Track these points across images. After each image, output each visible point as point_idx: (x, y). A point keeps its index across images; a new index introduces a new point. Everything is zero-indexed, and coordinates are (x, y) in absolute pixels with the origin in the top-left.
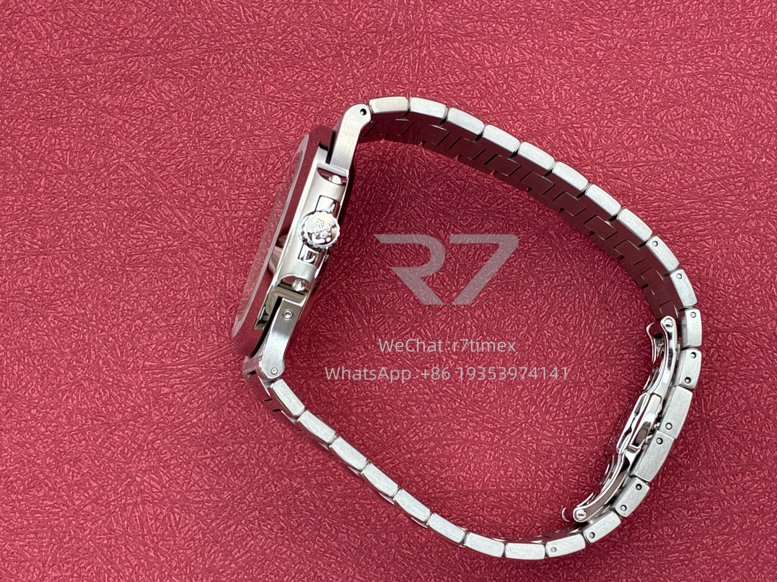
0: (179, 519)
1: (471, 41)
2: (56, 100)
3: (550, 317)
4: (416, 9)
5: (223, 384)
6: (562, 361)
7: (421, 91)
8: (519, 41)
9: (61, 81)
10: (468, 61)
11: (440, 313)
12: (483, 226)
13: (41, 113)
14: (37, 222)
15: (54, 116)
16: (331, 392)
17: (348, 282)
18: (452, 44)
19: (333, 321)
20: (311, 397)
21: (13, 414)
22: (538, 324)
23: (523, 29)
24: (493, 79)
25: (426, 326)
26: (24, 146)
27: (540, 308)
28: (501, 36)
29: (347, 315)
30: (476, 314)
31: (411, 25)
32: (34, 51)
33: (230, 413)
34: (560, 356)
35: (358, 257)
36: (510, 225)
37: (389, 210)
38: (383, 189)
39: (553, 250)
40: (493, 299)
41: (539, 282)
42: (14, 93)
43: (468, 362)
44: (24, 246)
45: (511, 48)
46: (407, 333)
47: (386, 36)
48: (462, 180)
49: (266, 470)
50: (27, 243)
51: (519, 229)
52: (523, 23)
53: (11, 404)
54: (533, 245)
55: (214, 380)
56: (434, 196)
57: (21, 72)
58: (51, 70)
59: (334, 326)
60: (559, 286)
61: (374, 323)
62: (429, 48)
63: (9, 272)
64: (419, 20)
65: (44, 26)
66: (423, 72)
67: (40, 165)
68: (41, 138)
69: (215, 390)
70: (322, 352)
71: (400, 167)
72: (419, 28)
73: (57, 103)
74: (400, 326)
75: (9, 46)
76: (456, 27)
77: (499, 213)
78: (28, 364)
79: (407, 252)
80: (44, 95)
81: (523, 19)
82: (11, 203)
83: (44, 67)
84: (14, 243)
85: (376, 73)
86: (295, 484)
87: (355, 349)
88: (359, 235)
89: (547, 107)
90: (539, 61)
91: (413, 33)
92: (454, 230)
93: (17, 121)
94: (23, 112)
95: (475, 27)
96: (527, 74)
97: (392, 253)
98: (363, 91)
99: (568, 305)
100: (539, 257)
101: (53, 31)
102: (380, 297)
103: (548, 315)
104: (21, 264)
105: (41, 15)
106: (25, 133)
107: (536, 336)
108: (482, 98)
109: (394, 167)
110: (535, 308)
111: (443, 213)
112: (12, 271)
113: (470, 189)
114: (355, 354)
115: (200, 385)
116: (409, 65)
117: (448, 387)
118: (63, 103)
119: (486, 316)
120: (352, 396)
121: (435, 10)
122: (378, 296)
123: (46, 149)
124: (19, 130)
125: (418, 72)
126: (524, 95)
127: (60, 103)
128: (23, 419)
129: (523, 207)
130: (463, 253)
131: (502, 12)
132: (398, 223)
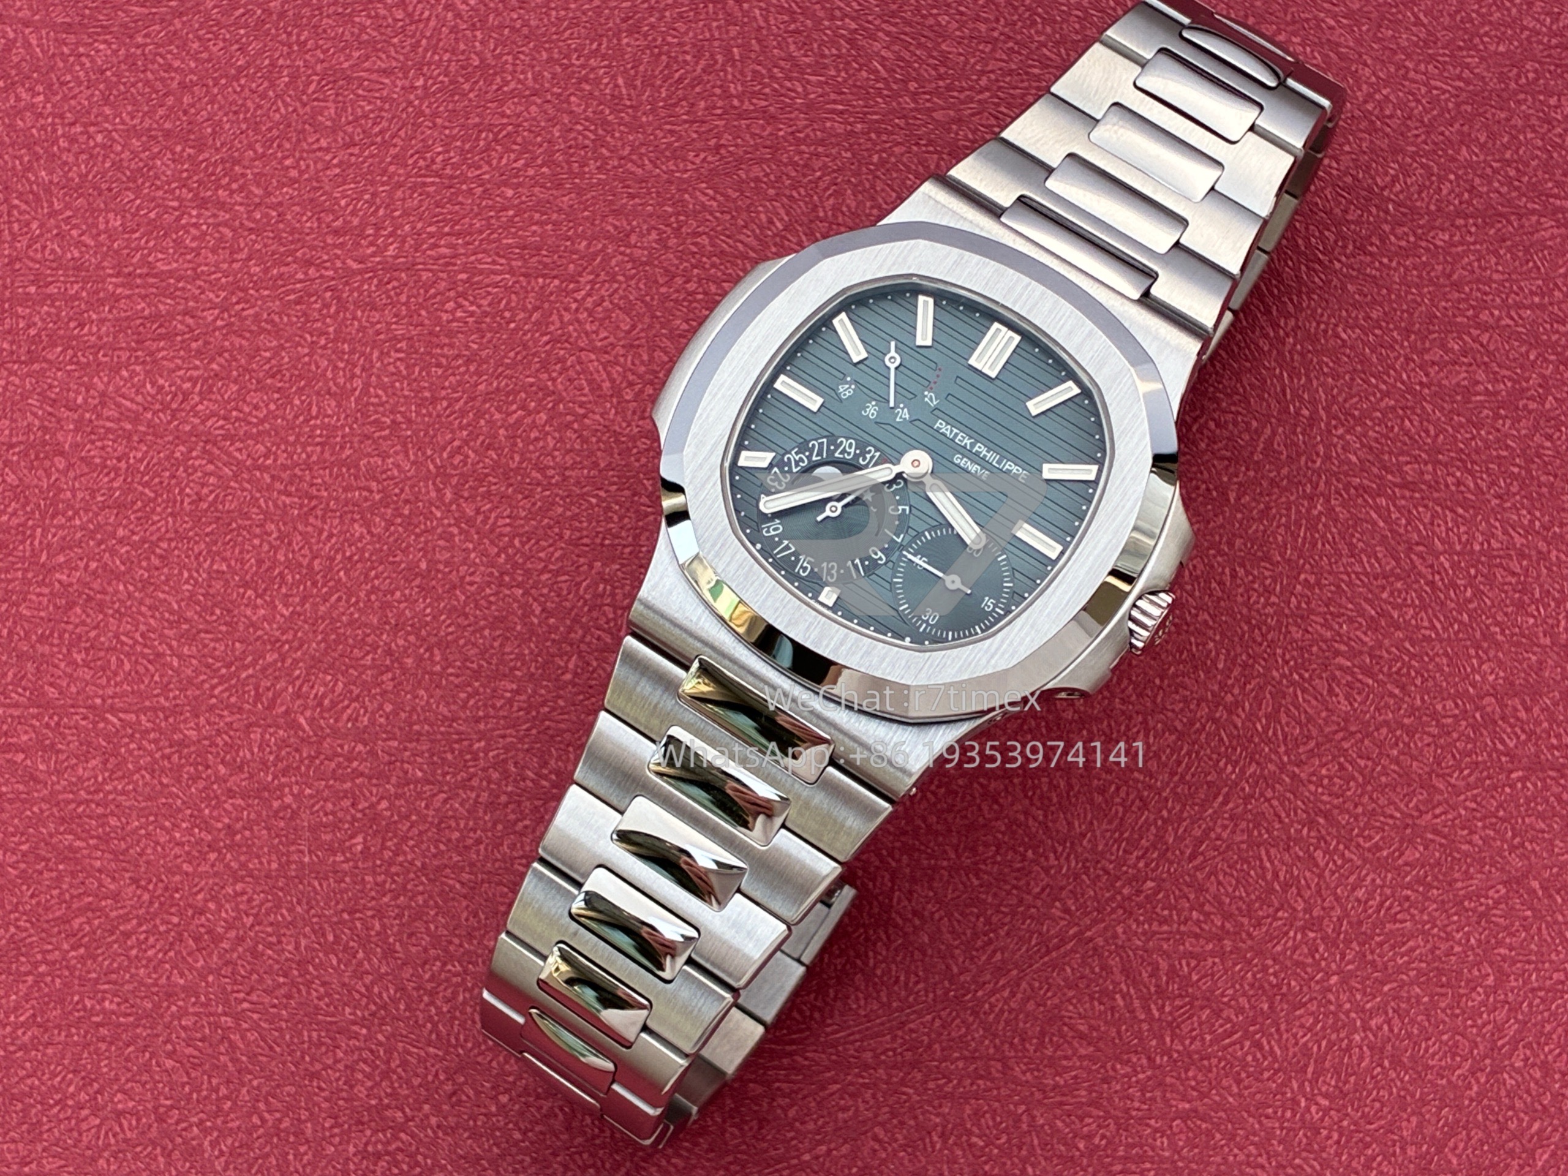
1: (1411, 498)
2: (615, 512)
3: (1517, 1049)
4: (1311, 426)
5: (868, 1095)
6: (1532, 1137)
7: (1306, 580)
8: (1504, 509)
9: (628, 478)
10: (1400, 535)
11: (1302, 1011)
12: (1402, 854)
13: (585, 533)
14: (552, 737)
15: (607, 542)
16: (1075, 1137)
17: (1130, 927)
18: (1374, 499)
19: (1092, 999)
20: (1036, 1142)
21: (464, 1098)
22: (1493, 1060)
23: (1514, 489)
24: (1447, 574)
25: (1271, 1035)
26: (545, 591)
27: (1500, 1029)
28: (1470, 496)
29: (1121, 991)
30: (1373, 1023)
31: (1299, 455)
32: (585, 416)
33: (875, 1151)
34: (1530, 1126)
35: (1152, 880)
36: (1454, 858)
37: (1220, 799)
38: (1215, 756)
39: (1534, 916)
40: (1409, 999)
41: (1502, 977)
42: (539, 489)
43: (1347, 1115)
44: (524, 780)
45: (1488, 522)
46: (1234, 1044)
47: (1248, 469)
48: (1369, 759)
50: (530, 773)
51: (1472, 870)
52: (1514, 477)
53: (462, 1079)
54: (1497, 903)
55: (851, 1084)
56: (1310, 782)
57: (557, 453)
58: (612, 455)
59: (1093, 1008)
60: (1540, 989)
61: (1170, 1013)
62: (1328, 501)
63: (489, 825)
64: (1314, 446)
65: (609, 374)
66: (1315, 545)
67: (570, 630)
68: (578, 579)
69: (851, 1103)
70: (1066, 1058)
71: (1252, 717)
72: (1314, 462)
73: (616, 518)
74: (1221, 1026)
75: (540, 401)
76: (1385, 468)
77: (1436, 832)
79: (1250, 885)
80: (594, 501)
81: (1516, 470)
82: (508, 695)
83: (599, 449)
84: (506, 771)
85: (1221, 536)
87: (1129, 1061)
88: (1160, 838)
89: (1548, 641)
90: (1540, 552)
91: (1300, 468)
92: (1343, 855)
93: (537, 543)
94: (550, 528)
95: (1422, 473)
96: (1514, 574)
97: (1219, 883)
98: (1195, 567)
99: (1555, 1030)
100: (1506, 928)
101: (624, 385)
102: (1188, 965)
103: (1515, 1043)
104: (513, 811)
105: (606, 353)
106: (551, 567)
107: (1487, 1082)
108: (1424, 607)
109: (1238, 716)
110: (1490, 1027)
111: (1326, 818)
112: (495, 825)
113: (1383, 779)
114: (1129, 1070)
115: (823, 1088)
116: (1287, 527)
117: (1305, 1159)
118: (626, 520)
119: (1391, 1030)
120: (1115, 1150)
121: (1348, 432)
122: (1184, 962)
123: (586, 601)
124: (540, 559)
125: (1304, 544)
126: (1506, 614)
127: (621, 518)
128: (483, 1110)
129: (1484, 827)
130: (1358, 900)
131: (1477, 451)
132: (1236, 825)
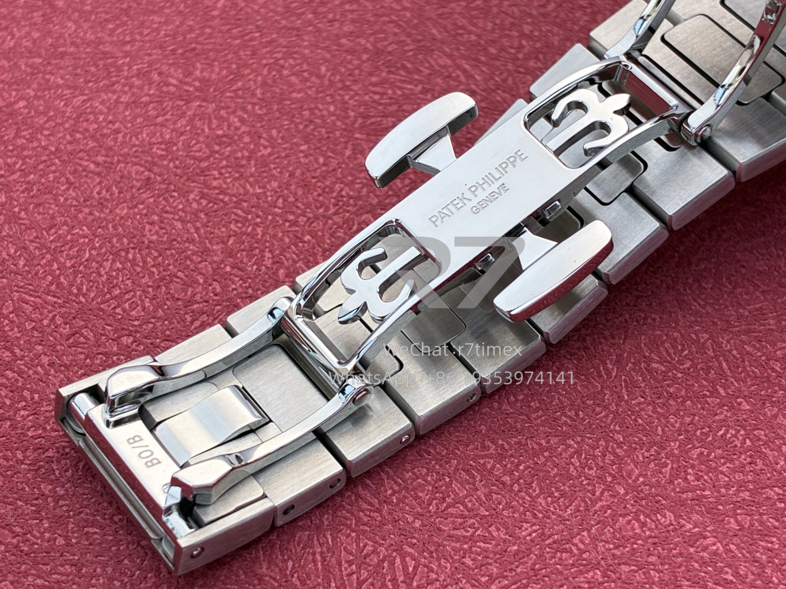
0: (415, 568)
49: (622, 491)
78: (134, 262)
86: (689, 526)
